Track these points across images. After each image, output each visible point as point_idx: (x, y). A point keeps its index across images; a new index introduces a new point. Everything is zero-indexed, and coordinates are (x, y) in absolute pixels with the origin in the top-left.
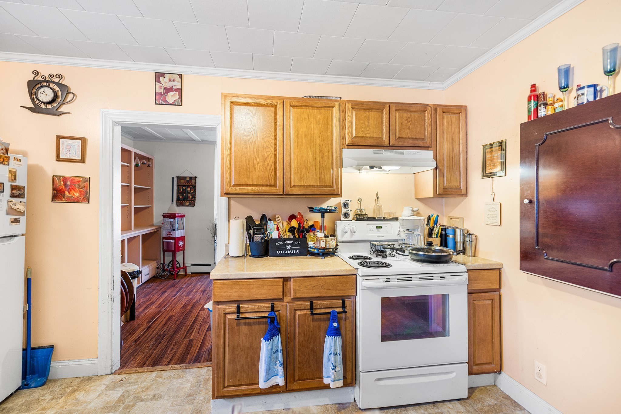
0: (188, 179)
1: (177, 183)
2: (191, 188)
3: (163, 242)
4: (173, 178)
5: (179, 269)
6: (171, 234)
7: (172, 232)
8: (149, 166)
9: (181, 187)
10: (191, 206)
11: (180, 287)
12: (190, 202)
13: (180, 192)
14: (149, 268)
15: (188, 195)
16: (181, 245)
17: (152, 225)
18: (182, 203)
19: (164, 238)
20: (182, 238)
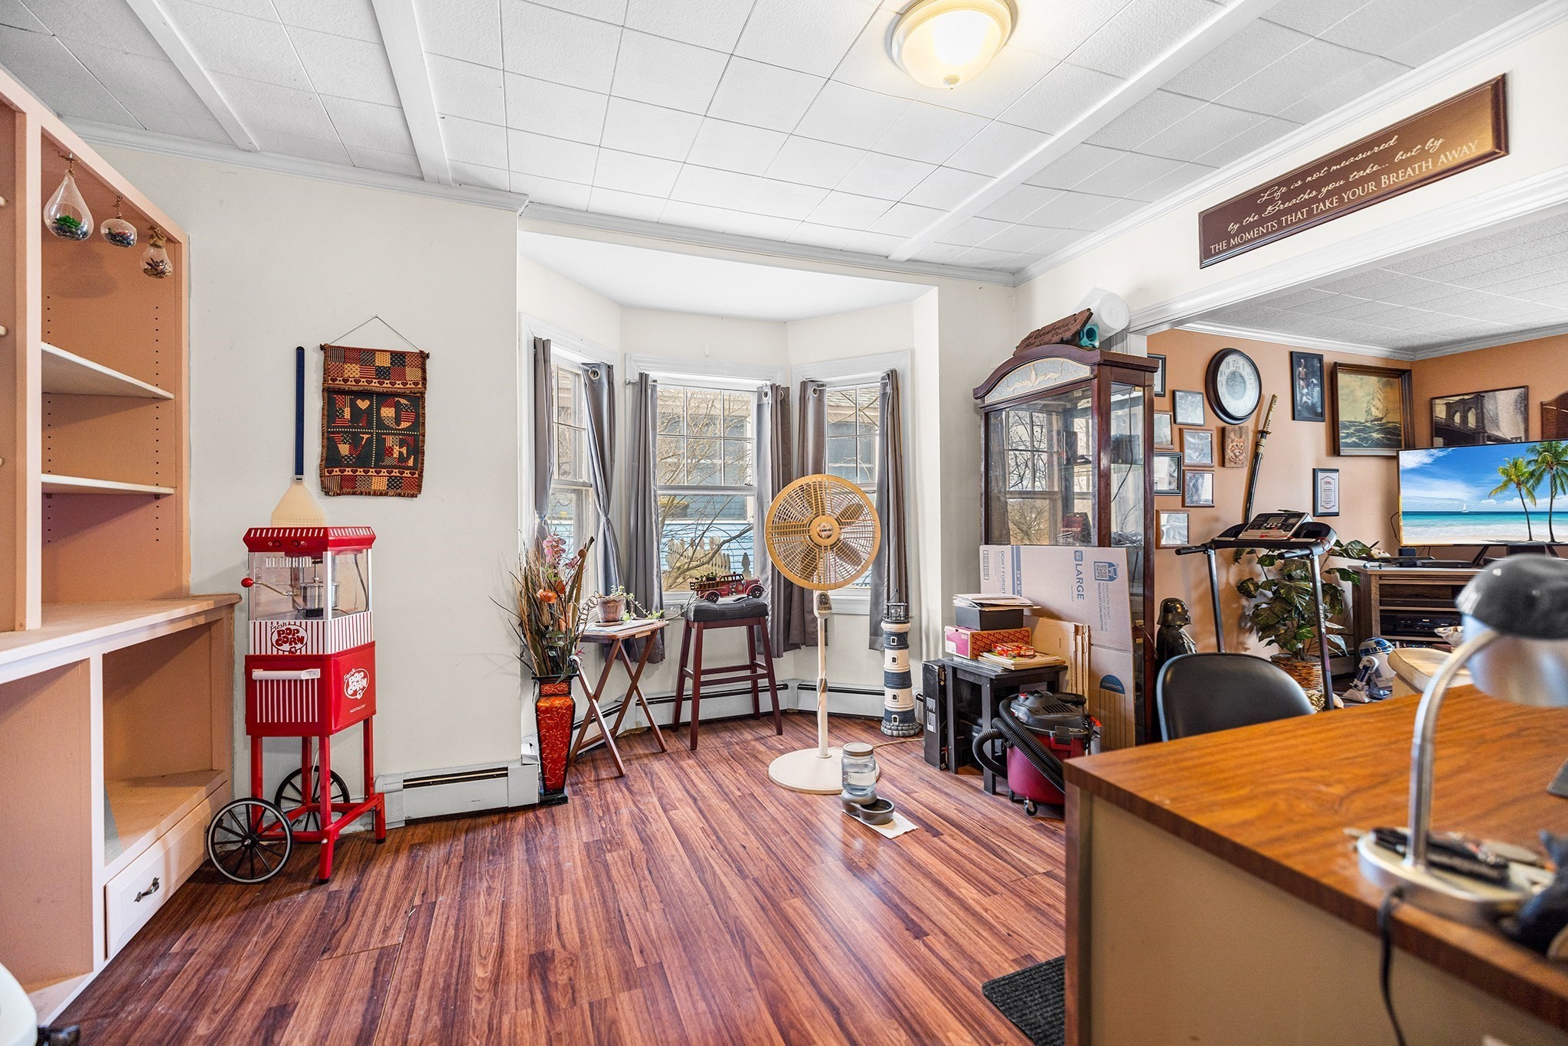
0: (384, 361)
1: (325, 380)
2: (398, 407)
3: (250, 684)
4: (300, 352)
5: (348, 810)
6: (301, 640)
7: (306, 628)
8: (155, 270)
9: (348, 398)
10: (399, 495)
11: (375, 942)
12: (396, 473)
13: (339, 422)
14: (165, 845)
15: (381, 441)
16: (355, 693)
17: (180, 595)
18: (353, 479)
19: (253, 662)
20: (364, 656)
